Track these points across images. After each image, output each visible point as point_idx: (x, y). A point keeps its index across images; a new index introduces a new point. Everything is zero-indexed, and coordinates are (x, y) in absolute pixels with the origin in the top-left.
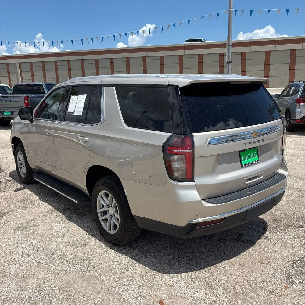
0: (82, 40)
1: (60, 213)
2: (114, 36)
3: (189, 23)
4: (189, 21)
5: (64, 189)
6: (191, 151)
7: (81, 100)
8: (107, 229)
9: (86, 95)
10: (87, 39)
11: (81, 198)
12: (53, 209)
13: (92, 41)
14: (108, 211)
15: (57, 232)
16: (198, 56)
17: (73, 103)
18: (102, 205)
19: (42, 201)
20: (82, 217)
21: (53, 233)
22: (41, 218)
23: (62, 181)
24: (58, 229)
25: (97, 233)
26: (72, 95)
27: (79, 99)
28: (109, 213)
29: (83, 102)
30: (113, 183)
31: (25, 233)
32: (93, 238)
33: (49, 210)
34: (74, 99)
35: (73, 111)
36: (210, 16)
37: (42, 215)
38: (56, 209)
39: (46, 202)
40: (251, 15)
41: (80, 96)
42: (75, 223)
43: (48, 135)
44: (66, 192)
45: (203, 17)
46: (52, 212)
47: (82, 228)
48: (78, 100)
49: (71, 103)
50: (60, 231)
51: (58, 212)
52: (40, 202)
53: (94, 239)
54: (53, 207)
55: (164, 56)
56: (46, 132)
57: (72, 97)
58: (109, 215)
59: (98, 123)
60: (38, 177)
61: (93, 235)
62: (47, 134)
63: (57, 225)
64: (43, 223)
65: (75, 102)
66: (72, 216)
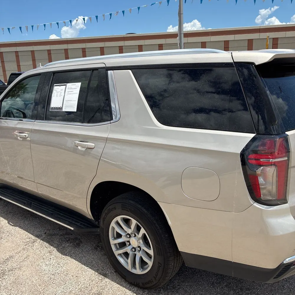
0: (20, 28)
1: (45, 243)
2: (58, 23)
3: (139, 10)
4: (139, 8)
5: (47, 209)
6: (287, 159)
7: (71, 90)
8: (129, 267)
9: (80, 83)
10: (27, 28)
11: (78, 222)
12: (33, 237)
13: (33, 28)
14: (129, 242)
15: (52, 276)
16: (137, 47)
17: (59, 95)
18: (117, 233)
19: (13, 226)
20: (78, 245)
21: (46, 279)
22: (20, 254)
23: (44, 199)
24: (51, 270)
25: (110, 270)
26: (55, 85)
27: (68, 88)
28: (130, 244)
29: (77, 93)
30: (140, 206)
31: (4, 284)
32: (107, 280)
33: (28, 240)
34: (58, 90)
35: (60, 106)
36: (160, 3)
37: (20, 249)
38: (37, 236)
39: (20, 227)
40: (201, 3)
41: (69, 85)
42: (71, 256)
43: (21, 139)
44: (52, 214)
45: (153, 4)
46: (33, 242)
47: (84, 265)
48: (67, 90)
49: (55, 95)
50: (55, 273)
51: (42, 241)
52: (11, 227)
53: (109, 281)
54: (32, 234)
55: (104, 47)
56: (16, 135)
57: (55, 88)
58: (130, 247)
59: (109, 122)
60: (3, 194)
61: (105, 275)
62: (19, 138)
63: (47, 263)
64: (25, 263)
65: (62, 94)
66: (63, 245)
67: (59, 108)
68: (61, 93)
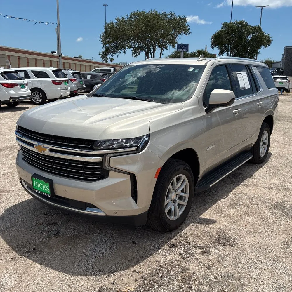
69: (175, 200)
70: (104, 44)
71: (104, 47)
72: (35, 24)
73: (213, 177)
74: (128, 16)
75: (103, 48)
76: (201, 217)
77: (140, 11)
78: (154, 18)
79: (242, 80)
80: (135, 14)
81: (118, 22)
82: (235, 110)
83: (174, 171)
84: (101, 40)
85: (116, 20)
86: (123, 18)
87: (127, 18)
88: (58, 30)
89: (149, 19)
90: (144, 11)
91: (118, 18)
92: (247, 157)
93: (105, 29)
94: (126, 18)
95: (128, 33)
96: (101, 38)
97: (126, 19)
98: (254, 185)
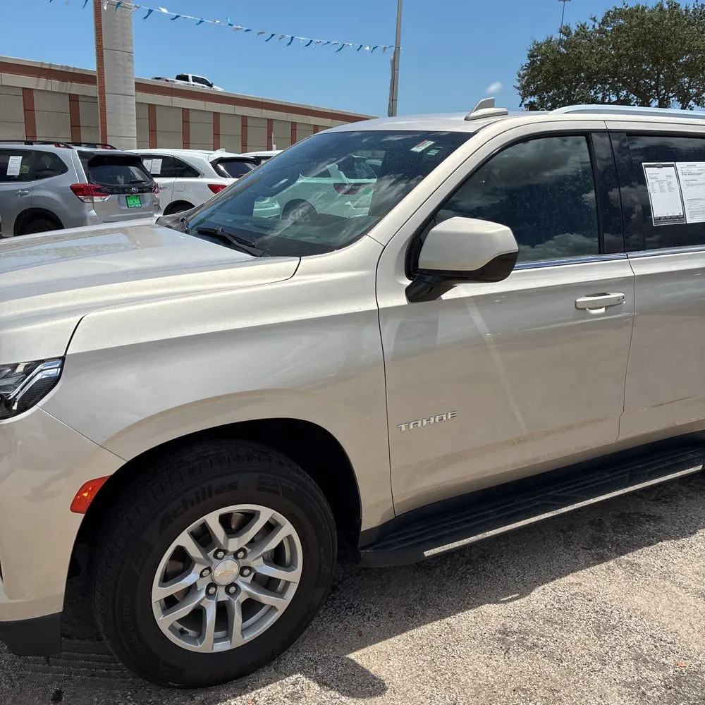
17: (666, 187)
27: (684, 174)
34: (660, 178)
41: (681, 166)
48: (681, 177)
49: (657, 187)
57: (648, 171)
65: (673, 186)
67: (677, 217)
68: (671, 183)
69: (233, 584)
70: (524, 96)
71: (522, 102)
72: (340, 50)
73: (467, 522)
74: (595, 21)
75: (521, 105)
76: (352, 656)
77: (632, 5)
78: (665, 22)
79: (671, 189)
80: (618, 14)
81: (565, 38)
82: (588, 296)
83: (197, 493)
84: (518, 85)
85: (561, 32)
86: (583, 27)
87: (594, 26)
88: (394, 63)
89: (651, 26)
90: (642, 4)
91: (567, 28)
92: (678, 464)
93: (531, 56)
94: (591, 27)
95: (586, 64)
96: (519, 81)
97: (591, 29)
98: (665, 576)
